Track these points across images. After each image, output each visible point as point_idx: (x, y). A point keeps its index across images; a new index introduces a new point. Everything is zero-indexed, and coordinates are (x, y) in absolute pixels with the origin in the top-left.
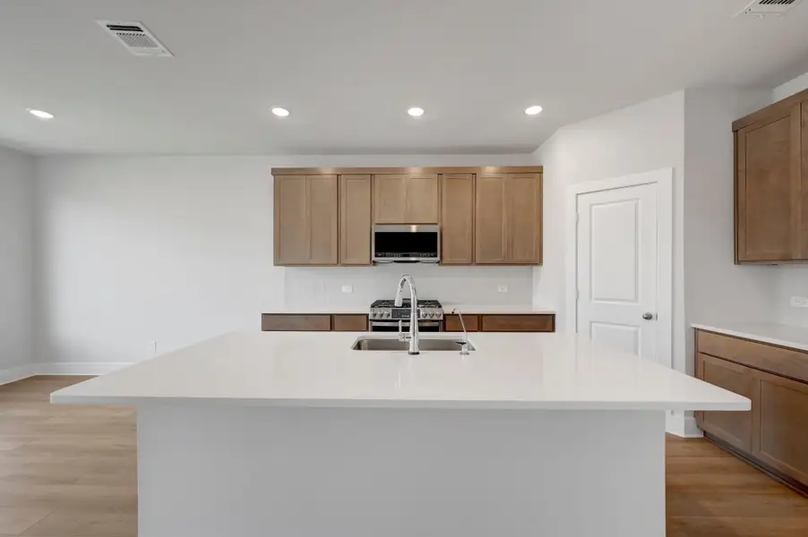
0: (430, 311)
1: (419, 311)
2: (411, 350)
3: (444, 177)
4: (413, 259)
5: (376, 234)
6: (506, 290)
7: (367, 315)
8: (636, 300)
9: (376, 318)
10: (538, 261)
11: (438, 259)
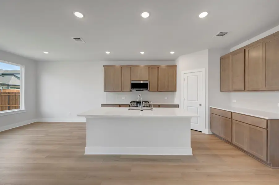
0: (146, 104)
1: (143, 104)
2: (141, 110)
3: (150, 68)
4: (142, 90)
5: (132, 83)
6: (167, 99)
7: (129, 105)
8: (198, 101)
9: (132, 105)
10: (175, 91)
11: (148, 90)
